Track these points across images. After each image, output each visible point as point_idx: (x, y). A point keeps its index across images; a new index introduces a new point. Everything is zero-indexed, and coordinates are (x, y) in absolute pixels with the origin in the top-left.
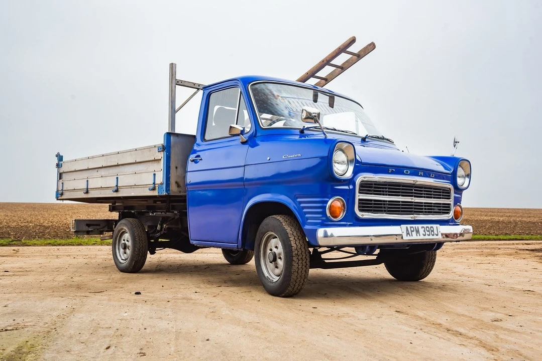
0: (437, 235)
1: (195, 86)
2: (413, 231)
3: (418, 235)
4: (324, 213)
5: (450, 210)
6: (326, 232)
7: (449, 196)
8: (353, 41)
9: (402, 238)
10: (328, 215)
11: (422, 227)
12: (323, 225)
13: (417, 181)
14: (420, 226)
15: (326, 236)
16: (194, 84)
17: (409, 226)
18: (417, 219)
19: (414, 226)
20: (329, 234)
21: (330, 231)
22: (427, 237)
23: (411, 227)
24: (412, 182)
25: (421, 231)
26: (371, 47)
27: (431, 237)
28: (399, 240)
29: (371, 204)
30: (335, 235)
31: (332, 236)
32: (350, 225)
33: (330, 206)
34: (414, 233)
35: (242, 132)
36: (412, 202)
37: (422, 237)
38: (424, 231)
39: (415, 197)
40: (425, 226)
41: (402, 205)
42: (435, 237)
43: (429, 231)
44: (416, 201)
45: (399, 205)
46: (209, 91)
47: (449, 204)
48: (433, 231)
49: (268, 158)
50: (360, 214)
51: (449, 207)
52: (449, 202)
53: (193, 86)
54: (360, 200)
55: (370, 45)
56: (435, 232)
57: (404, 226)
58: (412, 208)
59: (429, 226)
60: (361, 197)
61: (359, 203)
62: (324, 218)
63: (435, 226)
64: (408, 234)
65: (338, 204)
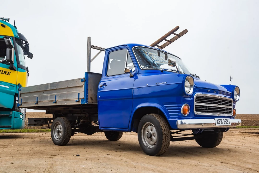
0: (229, 124)
1: (100, 49)
2: (220, 121)
3: (222, 123)
4: (180, 112)
5: (231, 111)
6: (182, 122)
7: (231, 104)
8: (178, 28)
9: (215, 125)
10: (182, 113)
11: (223, 120)
12: (180, 118)
13: (219, 97)
14: (222, 119)
15: (182, 123)
16: (99, 48)
17: (218, 119)
18: (220, 115)
19: (220, 119)
20: (184, 123)
21: (184, 121)
22: (225, 125)
23: (219, 120)
24: (217, 97)
25: (223, 121)
26: (185, 31)
27: (227, 125)
28: (214, 126)
29: (200, 108)
30: (187, 123)
31: (185, 124)
32: (192, 118)
33: (183, 109)
34: (220, 122)
35: (131, 72)
36: (217, 107)
37: (223, 125)
38: (224, 121)
39: (219, 104)
40: (224, 119)
41: (214, 108)
42: (229, 125)
43: (226, 122)
44: (219, 106)
45: (212, 108)
46: (109, 51)
47: (231, 108)
48: (227, 122)
49: (147, 84)
50: (196, 113)
51: (231, 110)
52: (231, 107)
53: (99, 49)
54: (196, 105)
55: (185, 30)
56: (229, 122)
57: (216, 119)
58: (217, 110)
59: (226, 119)
60: (196, 104)
61: (196, 107)
62: (180, 115)
63: (228, 119)
64: (218, 123)
65: (187, 108)
